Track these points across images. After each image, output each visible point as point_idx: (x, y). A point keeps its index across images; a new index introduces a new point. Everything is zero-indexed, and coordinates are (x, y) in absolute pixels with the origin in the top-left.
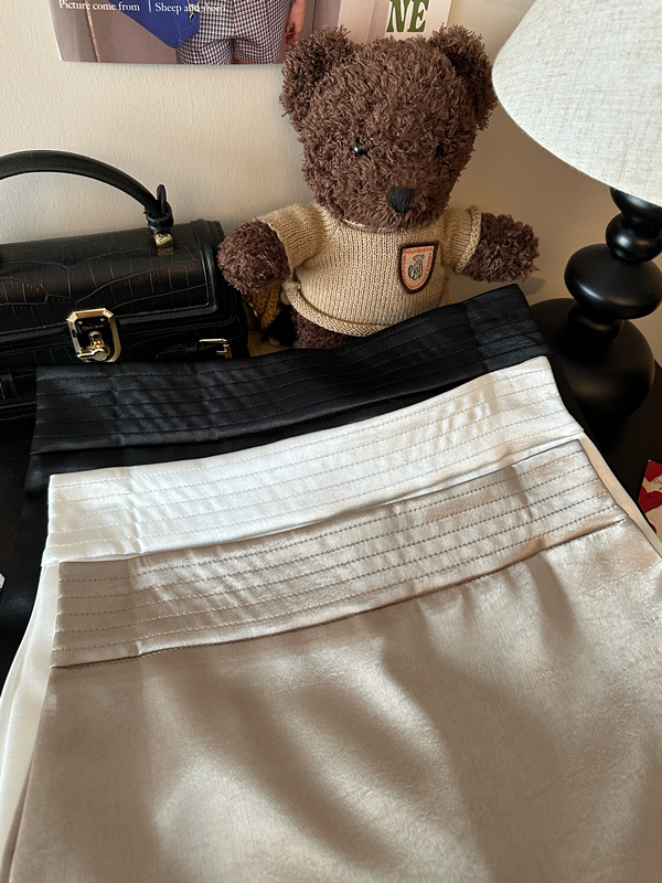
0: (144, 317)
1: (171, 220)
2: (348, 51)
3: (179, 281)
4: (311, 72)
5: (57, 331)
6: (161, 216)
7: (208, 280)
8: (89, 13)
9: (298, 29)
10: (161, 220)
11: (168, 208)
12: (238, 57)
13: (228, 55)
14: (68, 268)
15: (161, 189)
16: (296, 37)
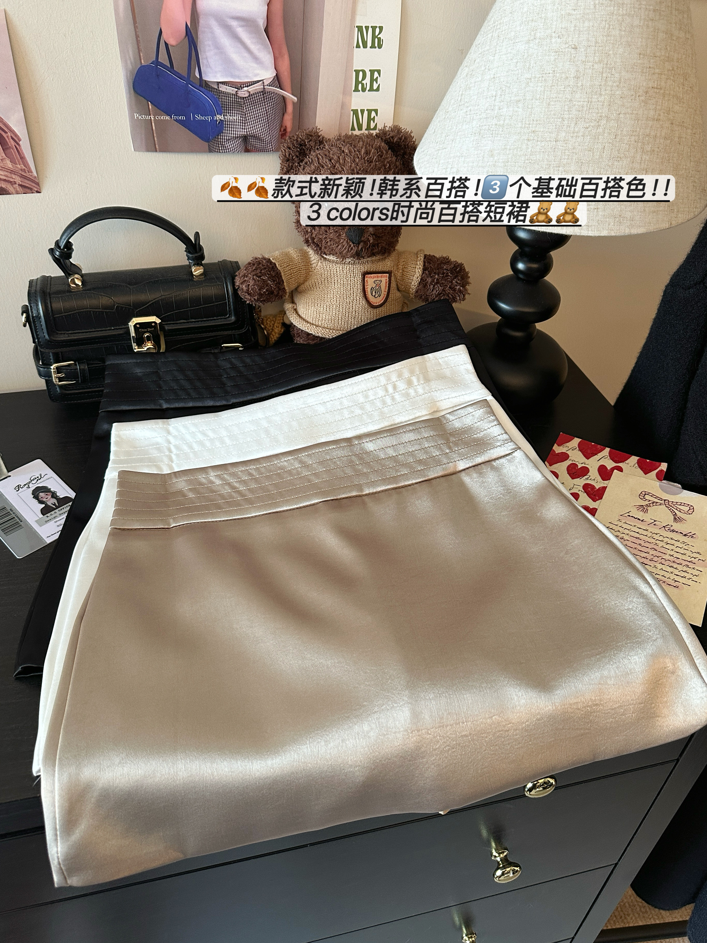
0: (182, 324)
1: (202, 257)
2: (321, 142)
3: (208, 300)
4: (297, 156)
5: (121, 332)
6: (196, 252)
7: (228, 298)
8: (153, 122)
9: (289, 129)
10: (196, 255)
11: (201, 248)
12: (249, 148)
13: (243, 147)
14: (131, 287)
15: (197, 235)
16: (288, 134)
